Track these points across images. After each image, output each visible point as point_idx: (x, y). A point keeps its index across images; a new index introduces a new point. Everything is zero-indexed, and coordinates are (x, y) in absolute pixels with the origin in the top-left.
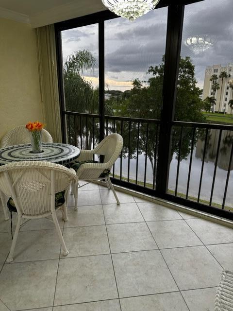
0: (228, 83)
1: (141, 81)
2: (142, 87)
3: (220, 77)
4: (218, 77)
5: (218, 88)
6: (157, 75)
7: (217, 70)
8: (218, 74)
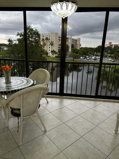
0: (49, 42)
1: (12, 40)
2: (14, 43)
3: (46, 39)
4: (45, 39)
5: (46, 45)
6: (22, 37)
7: (44, 36)
8: (45, 38)
